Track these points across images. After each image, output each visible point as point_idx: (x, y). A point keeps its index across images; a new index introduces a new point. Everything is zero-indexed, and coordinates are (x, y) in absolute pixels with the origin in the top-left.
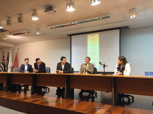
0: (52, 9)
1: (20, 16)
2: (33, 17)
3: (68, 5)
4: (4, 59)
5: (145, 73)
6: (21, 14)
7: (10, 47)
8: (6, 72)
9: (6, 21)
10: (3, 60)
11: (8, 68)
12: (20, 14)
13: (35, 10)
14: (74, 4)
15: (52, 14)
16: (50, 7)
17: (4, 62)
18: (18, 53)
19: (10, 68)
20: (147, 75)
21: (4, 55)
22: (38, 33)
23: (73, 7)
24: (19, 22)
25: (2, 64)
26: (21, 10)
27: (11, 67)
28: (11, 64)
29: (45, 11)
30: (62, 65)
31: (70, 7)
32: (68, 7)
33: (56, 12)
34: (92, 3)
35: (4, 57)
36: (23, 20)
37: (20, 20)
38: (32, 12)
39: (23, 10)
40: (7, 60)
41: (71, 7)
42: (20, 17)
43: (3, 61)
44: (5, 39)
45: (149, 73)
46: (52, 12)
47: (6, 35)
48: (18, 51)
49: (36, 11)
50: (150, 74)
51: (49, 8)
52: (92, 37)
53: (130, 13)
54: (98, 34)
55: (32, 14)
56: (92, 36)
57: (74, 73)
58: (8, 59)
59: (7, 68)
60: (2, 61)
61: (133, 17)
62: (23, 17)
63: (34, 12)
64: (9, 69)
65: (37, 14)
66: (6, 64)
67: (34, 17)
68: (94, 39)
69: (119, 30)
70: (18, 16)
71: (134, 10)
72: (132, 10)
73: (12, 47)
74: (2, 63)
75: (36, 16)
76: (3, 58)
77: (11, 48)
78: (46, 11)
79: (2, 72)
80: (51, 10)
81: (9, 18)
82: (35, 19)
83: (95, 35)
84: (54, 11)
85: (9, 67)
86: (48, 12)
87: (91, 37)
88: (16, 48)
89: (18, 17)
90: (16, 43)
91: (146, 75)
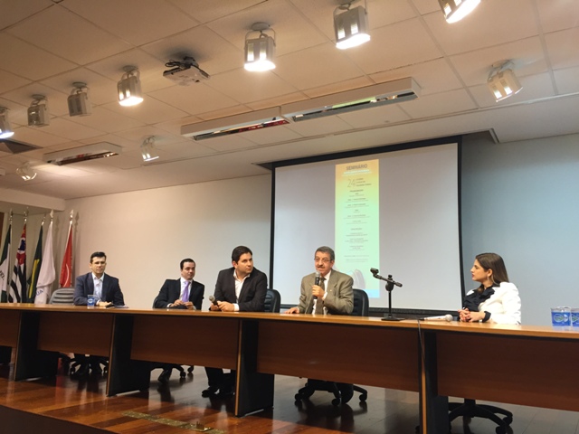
0: (192, 64)
1: (75, 93)
2: (121, 95)
3: (251, 50)
4: (24, 255)
5: (553, 314)
6: (79, 85)
7: (49, 211)
8: (29, 306)
9: (27, 109)
10: (19, 256)
11: (38, 290)
12: (75, 84)
13: (129, 69)
14: (275, 44)
15: (193, 83)
16: (186, 58)
17: (22, 266)
18: (77, 234)
19: (46, 288)
20: (560, 324)
21: (24, 239)
22: (147, 157)
23: (270, 55)
24: (72, 112)
25: (14, 274)
26: (80, 66)
27: (49, 285)
28: (48, 273)
29: (166, 72)
30: (234, 279)
31: (257, 55)
32: (251, 56)
33: (207, 75)
34: (338, 40)
35: (23, 247)
36: (88, 104)
37: (76, 107)
38: (119, 77)
39: (89, 67)
40: (36, 258)
41: (263, 55)
42: (78, 95)
43: (19, 263)
44: (29, 178)
45: (568, 314)
46: (191, 78)
47: (31, 162)
48: (76, 224)
49: (135, 74)
50: (572, 322)
51: (182, 62)
52: (353, 172)
53: (492, 80)
54: (377, 162)
55: (119, 84)
56: (353, 168)
57: (281, 310)
58: (39, 255)
59: (35, 289)
60: (17, 260)
61: (503, 93)
62: (86, 94)
63: (126, 77)
64: (41, 291)
65: (137, 82)
66: (30, 272)
67: (128, 93)
68: (361, 181)
69: (456, 145)
70: (69, 91)
71: (509, 66)
72: (500, 70)
73: (55, 211)
74: (17, 271)
75: (133, 92)
76: (22, 252)
77: (51, 214)
78: (172, 72)
79: (15, 304)
80: (188, 66)
81: (39, 97)
82: (130, 101)
83: (365, 166)
84: (201, 71)
85: (43, 287)
86: (176, 74)
87: (349, 172)
88: (72, 212)
89: (70, 97)
90: (73, 196)
91: (554, 323)
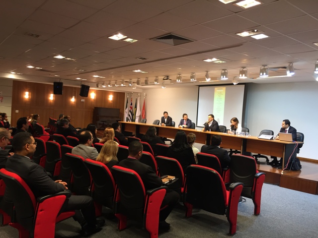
8: (133, 123)
10: (131, 107)
13: (157, 77)
17: (132, 110)
21: (132, 102)
27: (139, 116)
28: (139, 112)
35: (131, 105)
37: (146, 83)
48: (146, 98)
52: (219, 90)
54: (225, 88)
58: (136, 107)
59: (135, 117)
63: (156, 79)
64: (137, 118)
66: (134, 112)
67: (156, 82)
68: (221, 93)
74: (130, 111)
77: (139, 94)
79: (130, 122)
83: (222, 89)
85: (137, 116)
88: (145, 94)
89: (145, 80)
